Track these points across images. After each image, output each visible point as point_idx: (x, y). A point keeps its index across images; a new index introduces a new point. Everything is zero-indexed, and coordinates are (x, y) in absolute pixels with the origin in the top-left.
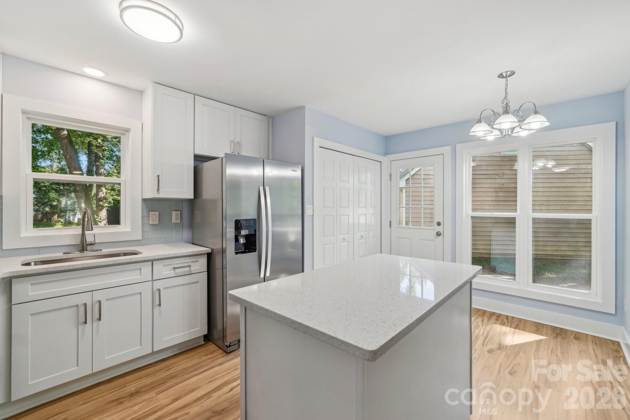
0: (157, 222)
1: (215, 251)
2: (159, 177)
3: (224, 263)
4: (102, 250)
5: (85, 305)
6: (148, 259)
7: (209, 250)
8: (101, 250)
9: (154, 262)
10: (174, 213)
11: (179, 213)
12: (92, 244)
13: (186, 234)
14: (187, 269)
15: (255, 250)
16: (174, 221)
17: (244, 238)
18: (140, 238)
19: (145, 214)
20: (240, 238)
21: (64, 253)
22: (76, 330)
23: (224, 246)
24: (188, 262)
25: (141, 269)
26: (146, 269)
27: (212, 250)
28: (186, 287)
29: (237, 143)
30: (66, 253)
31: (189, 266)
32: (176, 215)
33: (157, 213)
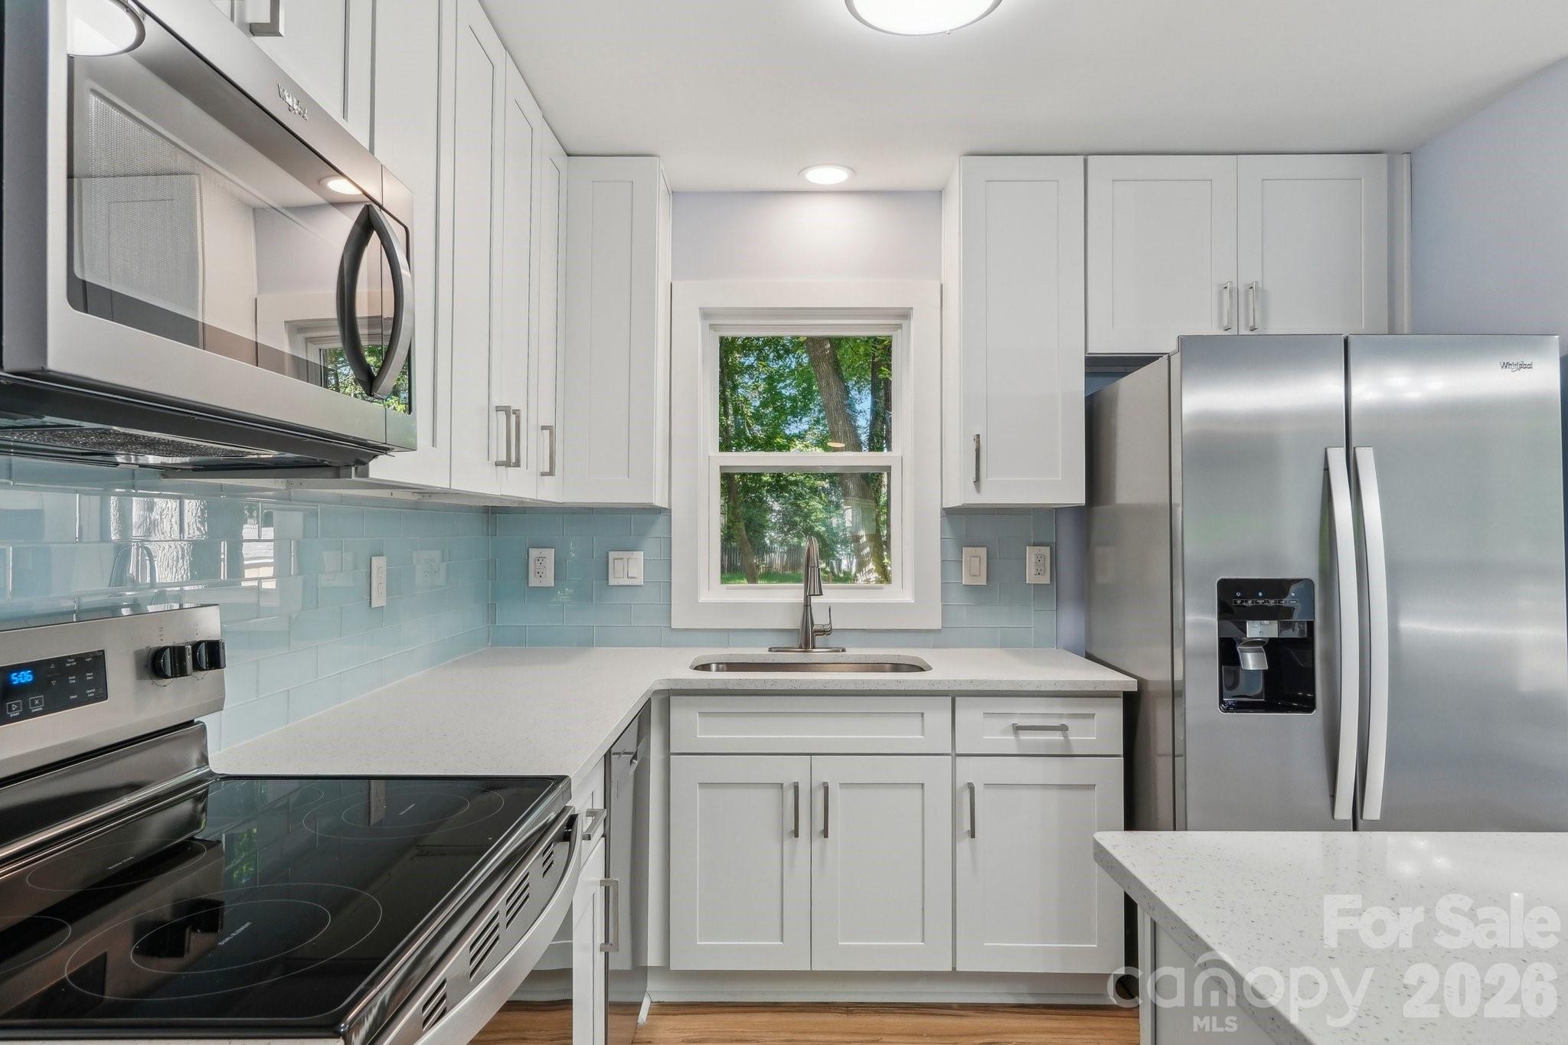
0: (982, 581)
1: (1151, 688)
2: (978, 442)
3: (1179, 737)
4: (847, 649)
5: (796, 788)
6: (941, 688)
7: (1132, 685)
8: (843, 650)
9: (957, 699)
10: (1031, 553)
11: (1046, 550)
12: (824, 632)
13: (1070, 623)
14: (1057, 737)
15: (1308, 706)
16: (1031, 577)
17: (1260, 651)
18: (936, 623)
19: (952, 555)
20: (1242, 651)
21: (770, 650)
22: (779, 846)
23: (1178, 676)
24: (1061, 716)
25: (922, 714)
26: (938, 716)
27: (1141, 682)
28: (1053, 794)
29: (1247, 293)
30: (773, 650)
31: (1063, 728)
32: (1039, 558)
33: (982, 552)
